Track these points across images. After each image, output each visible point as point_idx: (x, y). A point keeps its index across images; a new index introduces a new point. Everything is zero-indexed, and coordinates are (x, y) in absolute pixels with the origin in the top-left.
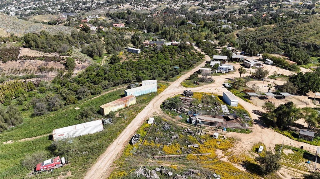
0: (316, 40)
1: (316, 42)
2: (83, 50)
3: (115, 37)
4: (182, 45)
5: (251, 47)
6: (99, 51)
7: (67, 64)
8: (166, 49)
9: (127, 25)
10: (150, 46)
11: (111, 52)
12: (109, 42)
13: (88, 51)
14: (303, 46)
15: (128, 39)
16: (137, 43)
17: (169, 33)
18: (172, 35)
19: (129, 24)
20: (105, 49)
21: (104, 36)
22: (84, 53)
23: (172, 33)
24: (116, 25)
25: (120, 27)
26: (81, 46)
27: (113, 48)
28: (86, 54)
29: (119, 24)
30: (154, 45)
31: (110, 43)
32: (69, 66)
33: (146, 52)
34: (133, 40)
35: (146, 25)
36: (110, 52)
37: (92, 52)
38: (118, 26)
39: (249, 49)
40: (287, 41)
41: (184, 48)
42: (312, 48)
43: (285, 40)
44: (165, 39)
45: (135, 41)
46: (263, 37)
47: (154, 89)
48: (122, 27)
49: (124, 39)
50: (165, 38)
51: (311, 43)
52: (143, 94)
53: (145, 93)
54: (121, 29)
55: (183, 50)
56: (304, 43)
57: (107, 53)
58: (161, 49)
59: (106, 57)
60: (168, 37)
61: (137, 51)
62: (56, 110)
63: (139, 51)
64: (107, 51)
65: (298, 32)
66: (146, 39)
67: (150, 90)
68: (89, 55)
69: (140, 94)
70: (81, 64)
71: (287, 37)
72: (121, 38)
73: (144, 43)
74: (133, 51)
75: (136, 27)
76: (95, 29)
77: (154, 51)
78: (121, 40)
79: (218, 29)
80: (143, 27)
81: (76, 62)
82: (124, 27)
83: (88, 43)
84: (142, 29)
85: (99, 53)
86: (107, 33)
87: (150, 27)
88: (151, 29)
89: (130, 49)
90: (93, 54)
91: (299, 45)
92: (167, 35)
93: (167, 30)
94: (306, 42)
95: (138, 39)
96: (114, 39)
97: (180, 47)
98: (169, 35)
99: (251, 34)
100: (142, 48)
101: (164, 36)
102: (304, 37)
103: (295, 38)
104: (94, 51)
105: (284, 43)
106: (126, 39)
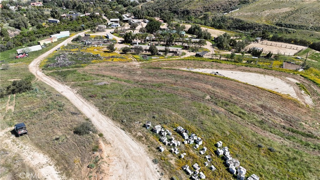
0: (188, 7)
1: (188, 8)
2: (10, 24)
3: (35, 13)
4: (92, 15)
5: (138, 13)
6: (25, 24)
7: (2, 33)
8: (80, 18)
9: (44, 4)
10: (67, 18)
11: (35, 24)
12: (31, 17)
13: (15, 24)
14: (180, 12)
15: (49, 14)
16: (56, 16)
17: (83, 7)
18: (85, 9)
19: (47, 3)
20: (29, 23)
21: (25, 13)
22: (12, 26)
23: (86, 7)
24: (34, 4)
25: (38, 6)
26: (7, 22)
27: (36, 21)
28: (14, 27)
29: (37, 3)
30: (70, 16)
31: (33, 18)
32: (4, 35)
33: (64, 22)
34: (52, 14)
35: (64, 3)
36: (33, 24)
37: (19, 25)
38: (35, 4)
39: (137, 14)
40: (171, 9)
41: (94, 17)
42: (186, 13)
43: (170, 8)
44: (80, 13)
45: (54, 14)
46: (158, 7)
47: (67, 35)
48: (40, 5)
49: (45, 14)
50: (80, 11)
51: (185, 9)
52: (61, 37)
53: (62, 37)
54: (40, 7)
55: (93, 18)
56: (181, 10)
57: (31, 25)
58: (76, 19)
59: (31, 28)
60: (83, 10)
61: (56, 21)
62: (11, 49)
63: (58, 21)
64: (31, 24)
65: (179, 2)
66: (64, 13)
67: (65, 35)
68: (16, 28)
69: (60, 38)
70: (13, 33)
71: (172, 6)
72: (41, 14)
73: (62, 15)
74: (53, 22)
75: (55, 5)
76: (14, 8)
77: (71, 21)
78: (42, 15)
79: (128, 3)
80: (61, 4)
81: (9, 31)
82: (42, 5)
83: (13, 19)
84: (61, 7)
85: (25, 25)
86: (27, 10)
87: (68, 4)
88: (69, 5)
89: (51, 20)
90: (20, 26)
91: (178, 11)
92: (81, 9)
93: (81, 5)
94: (182, 9)
95: (56, 12)
96: (35, 15)
97: (91, 17)
98: (83, 9)
99: (151, 5)
100: (61, 19)
101: (79, 10)
102: (182, 5)
103: (176, 7)
104: (20, 24)
105: (170, 10)
106: (46, 15)
